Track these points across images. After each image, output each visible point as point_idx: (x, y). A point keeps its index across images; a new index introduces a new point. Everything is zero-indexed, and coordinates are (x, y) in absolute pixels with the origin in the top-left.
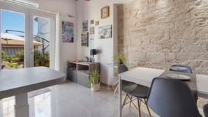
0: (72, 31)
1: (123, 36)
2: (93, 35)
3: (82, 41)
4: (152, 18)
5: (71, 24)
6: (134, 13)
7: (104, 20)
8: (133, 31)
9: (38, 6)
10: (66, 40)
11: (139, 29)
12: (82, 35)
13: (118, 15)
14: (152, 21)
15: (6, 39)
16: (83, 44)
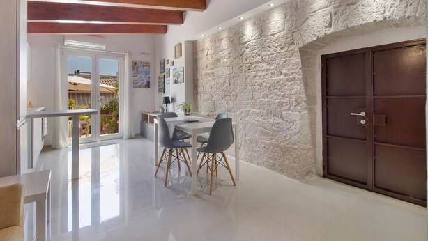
0: (147, 73)
1: (197, 80)
2: (168, 79)
3: (159, 86)
4: (218, 60)
5: (146, 64)
6: (205, 53)
7: (177, 59)
8: (205, 75)
9: (104, 48)
10: (139, 85)
11: (209, 72)
12: (159, 78)
13: (193, 53)
14: (218, 64)
15: (75, 84)
16: (160, 91)
